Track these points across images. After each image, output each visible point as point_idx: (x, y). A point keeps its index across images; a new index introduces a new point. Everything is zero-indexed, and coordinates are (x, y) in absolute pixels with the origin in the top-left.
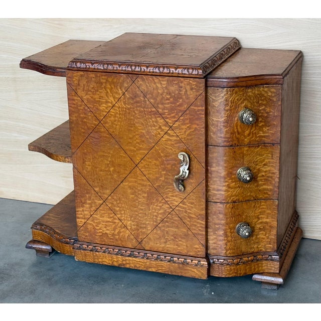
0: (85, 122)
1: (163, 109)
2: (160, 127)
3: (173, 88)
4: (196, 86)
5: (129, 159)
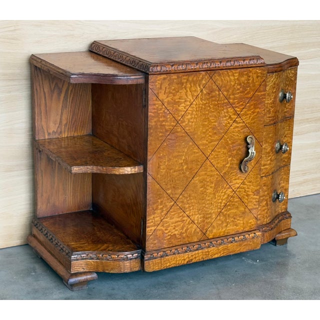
0: (164, 125)
1: (234, 99)
2: (230, 117)
3: (243, 79)
4: (261, 74)
5: (201, 153)
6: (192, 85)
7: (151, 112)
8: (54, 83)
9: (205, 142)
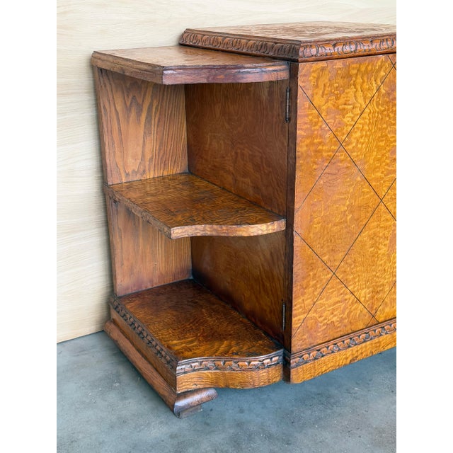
0: (319, 151)
5: (373, 193)
6: (365, 79)
7: (301, 129)
8: (131, 97)
9: (379, 174)
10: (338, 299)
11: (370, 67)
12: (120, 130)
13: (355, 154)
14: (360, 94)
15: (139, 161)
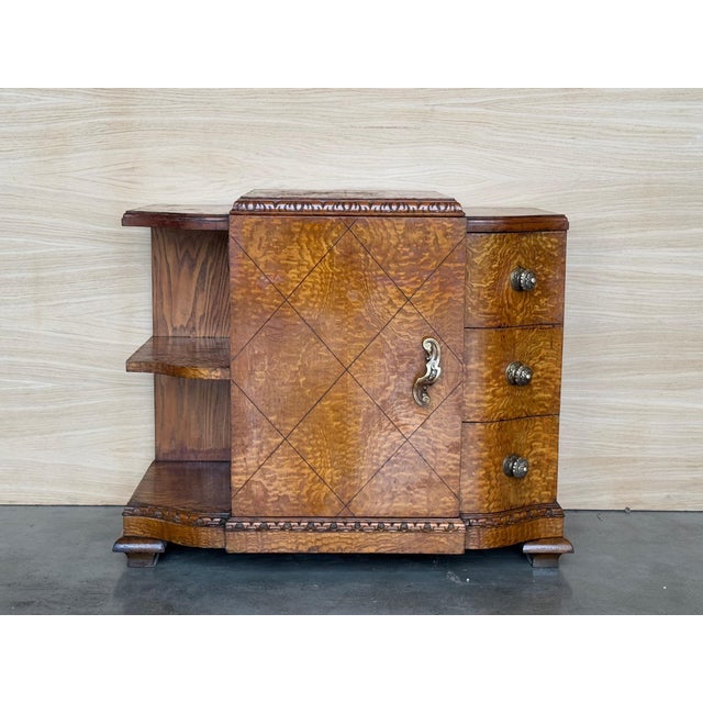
0: (258, 302)
1: (398, 271)
2: (390, 302)
3: (414, 236)
4: (453, 229)
5: (333, 359)
6: (312, 238)
7: (235, 277)
8: (183, 252)
9: (340, 340)
10: (291, 470)
11: (316, 228)
12: (170, 282)
13: (305, 312)
14: (306, 251)
15: (188, 317)
